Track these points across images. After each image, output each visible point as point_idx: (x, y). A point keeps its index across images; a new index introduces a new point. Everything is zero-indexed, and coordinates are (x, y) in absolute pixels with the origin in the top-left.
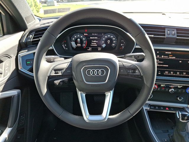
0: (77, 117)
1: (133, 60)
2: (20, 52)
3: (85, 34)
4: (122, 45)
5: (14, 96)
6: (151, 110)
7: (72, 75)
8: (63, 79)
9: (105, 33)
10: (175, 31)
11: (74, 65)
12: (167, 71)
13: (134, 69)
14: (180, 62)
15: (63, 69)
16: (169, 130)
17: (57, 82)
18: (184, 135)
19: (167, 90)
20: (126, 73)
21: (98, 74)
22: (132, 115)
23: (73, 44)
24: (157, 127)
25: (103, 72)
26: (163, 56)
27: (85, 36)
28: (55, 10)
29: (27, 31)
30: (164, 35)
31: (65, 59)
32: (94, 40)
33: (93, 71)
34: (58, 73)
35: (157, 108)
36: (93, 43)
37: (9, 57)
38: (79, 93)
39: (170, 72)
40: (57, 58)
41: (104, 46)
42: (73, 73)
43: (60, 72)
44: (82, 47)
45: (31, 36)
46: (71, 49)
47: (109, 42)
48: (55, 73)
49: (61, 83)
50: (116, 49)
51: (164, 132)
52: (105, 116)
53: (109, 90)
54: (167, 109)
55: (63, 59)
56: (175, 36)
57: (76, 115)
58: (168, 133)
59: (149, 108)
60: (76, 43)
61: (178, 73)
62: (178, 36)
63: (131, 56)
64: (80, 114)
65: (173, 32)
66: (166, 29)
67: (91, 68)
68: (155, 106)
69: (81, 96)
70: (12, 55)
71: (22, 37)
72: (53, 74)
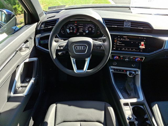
0: (71, 71)
1: (101, 42)
2: (36, 36)
3: (75, 24)
4: (98, 31)
5: (35, 61)
6: (115, 72)
7: (68, 49)
8: (63, 52)
9: (88, 24)
10: (130, 24)
11: (69, 44)
12: (124, 48)
13: (100, 46)
14: (132, 42)
15: (63, 46)
17: (60, 53)
18: (130, 84)
19: (124, 59)
20: (96, 49)
21: (81, 49)
22: (98, 69)
23: (68, 30)
25: (84, 48)
26: (122, 39)
27: (76, 25)
28: (56, 7)
29: (39, 22)
30: (123, 26)
31: (64, 41)
32: (81, 28)
33: (79, 47)
34: (61, 48)
35: (118, 70)
36: (80, 30)
37: (31, 38)
38: (72, 59)
39: (125, 48)
40: (60, 40)
41: (87, 32)
42: (69, 48)
43: (62, 47)
44: (73, 32)
45: (43, 26)
46: (66, 34)
47: (90, 29)
48: (60, 48)
49: (62, 54)
50: (95, 34)
52: (85, 70)
53: (87, 57)
54: (125, 71)
55: (63, 40)
56: (130, 27)
57: (70, 70)
59: (113, 71)
60: (70, 30)
61: (130, 49)
62: (131, 27)
63: (100, 39)
64: (73, 69)
65: (129, 24)
66: (124, 22)
67: (78, 45)
68: (117, 70)
69: (73, 60)
70: (32, 38)
71: (37, 26)
72: (59, 48)
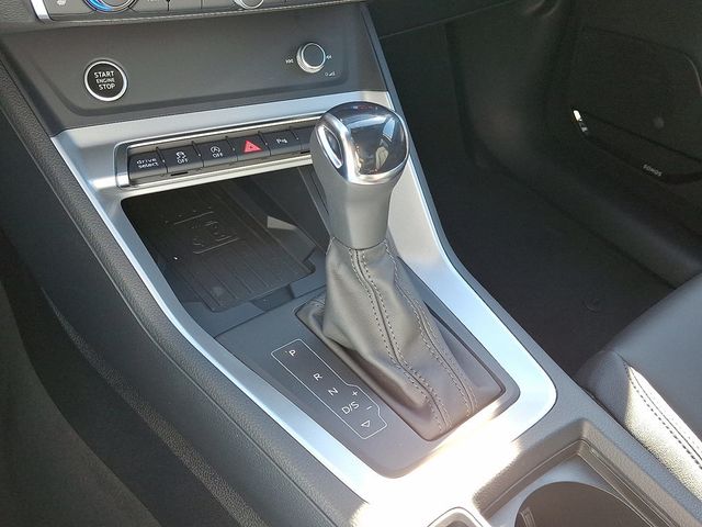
6: (142, 188)
16: (293, 286)
24: (218, 291)
51: (267, 311)
54: (250, 146)
58: (295, 305)
59: (124, 180)
